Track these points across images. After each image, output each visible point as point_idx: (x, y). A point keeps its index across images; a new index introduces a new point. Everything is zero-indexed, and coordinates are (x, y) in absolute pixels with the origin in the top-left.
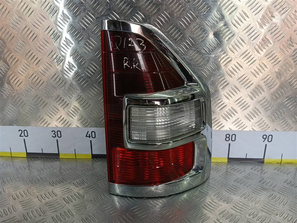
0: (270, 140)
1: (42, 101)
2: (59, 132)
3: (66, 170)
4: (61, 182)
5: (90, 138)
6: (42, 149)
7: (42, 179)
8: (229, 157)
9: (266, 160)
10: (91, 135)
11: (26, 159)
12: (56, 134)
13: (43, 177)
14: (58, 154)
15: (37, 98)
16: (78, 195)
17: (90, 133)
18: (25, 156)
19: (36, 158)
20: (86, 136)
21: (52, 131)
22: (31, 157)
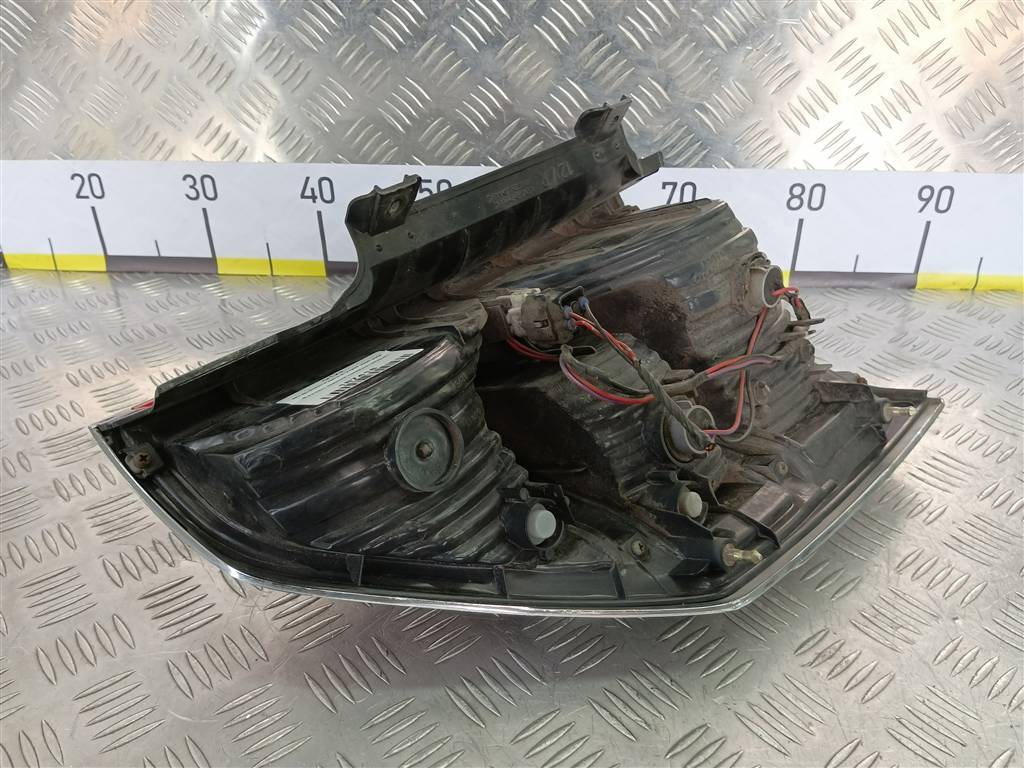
0: (943, 206)
1: (141, 65)
2: (207, 181)
3: (243, 307)
4: (225, 338)
5: (314, 202)
6: (156, 242)
7: (161, 329)
8: (796, 269)
9: (921, 280)
10: (317, 193)
11: (106, 276)
12: (199, 186)
13: (165, 326)
14: (212, 261)
15: (121, 53)
17: (313, 184)
18: (103, 268)
19: (138, 275)
20: (303, 196)
21: (185, 178)
22: (121, 272)
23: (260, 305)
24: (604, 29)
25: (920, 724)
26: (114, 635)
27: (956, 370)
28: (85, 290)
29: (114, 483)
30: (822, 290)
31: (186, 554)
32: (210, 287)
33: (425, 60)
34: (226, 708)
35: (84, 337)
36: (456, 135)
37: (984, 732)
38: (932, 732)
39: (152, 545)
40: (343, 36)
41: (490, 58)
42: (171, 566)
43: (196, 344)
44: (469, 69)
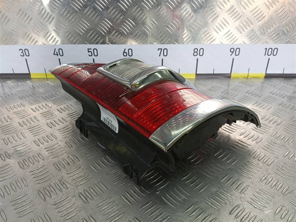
0: (237, 54)
1: (4, 17)
2: (26, 51)
3: (36, 87)
4: (30, 96)
5: (58, 56)
6: (13, 69)
8: (197, 73)
9: (233, 75)
10: (58, 53)
12: (24, 52)
13: (13, 93)
14: (29, 74)
16: (45, 105)
17: (57, 50)
19: (8, 79)
20: (54, 54)
21: (20, 50)
22: (3, 78)
23: (41, 86)
24: (138, 4)
30: (205, 79)
31: (9, 157)
32: (28, 82)
33: (87, 14)
34: (13, 200)
36: (97, 35)
37: (232, 200)
38: (218, 201)
40: (63, 7)
41: (106, 13)
42: (4, 161)
43: (21, 98)
44: (100, 16)
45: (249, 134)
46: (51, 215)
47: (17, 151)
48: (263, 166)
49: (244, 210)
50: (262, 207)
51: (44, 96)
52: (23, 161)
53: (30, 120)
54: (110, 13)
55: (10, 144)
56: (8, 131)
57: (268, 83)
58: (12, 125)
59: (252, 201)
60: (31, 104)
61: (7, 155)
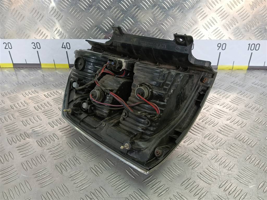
0: (224, 48)
2: (38, 44)
3: (47, 76)
4: (42, 83)
5: (65, 49)
6: (25, 60)
7: (26, 82)
9: (218, 67)
10: (66, 47)
11: (13, 69)
12: (36, 45)
13: (27, 81)
14: (40, 65)
15: (15, 11)
16: (56, 92)
17: (65, 44)
18: (12, 67)
19: (22, 68)
20: (62, 47)
21: (32, 43)
22: (17, 68)
23: (51, 75)
24: (137, 4)
25: (206, 174)
26: (9, 157)
27: (225, 89)
28: (7, 72)
29: (11, 120)
31: (28, 137)
32: (39, 71)
33: (92, 12)
34: (35, 173)
35: (6, 84)
36: (101, 31)
37: (221, 176)
38: (208, 176)
39: (20, 135)
40: (71, 7)
41: (108, 12)
42: (24, 140)
43: (35, 85)
44: (103, 15)
45: (235, 120)
46: (68, 186)
47: (35, 131)
48: (247, 147)
49: (232, 184)
50: (246, 182)
51: (54, 84)
52: (41, 140)
53: (44, 105)
54: (112, 12)
55: (28, 126)
56: (25, 114)
57: (251, 74)
58: (29, 109)
59: (238, 177)
60: (43, 90)
61: (27, 135)
